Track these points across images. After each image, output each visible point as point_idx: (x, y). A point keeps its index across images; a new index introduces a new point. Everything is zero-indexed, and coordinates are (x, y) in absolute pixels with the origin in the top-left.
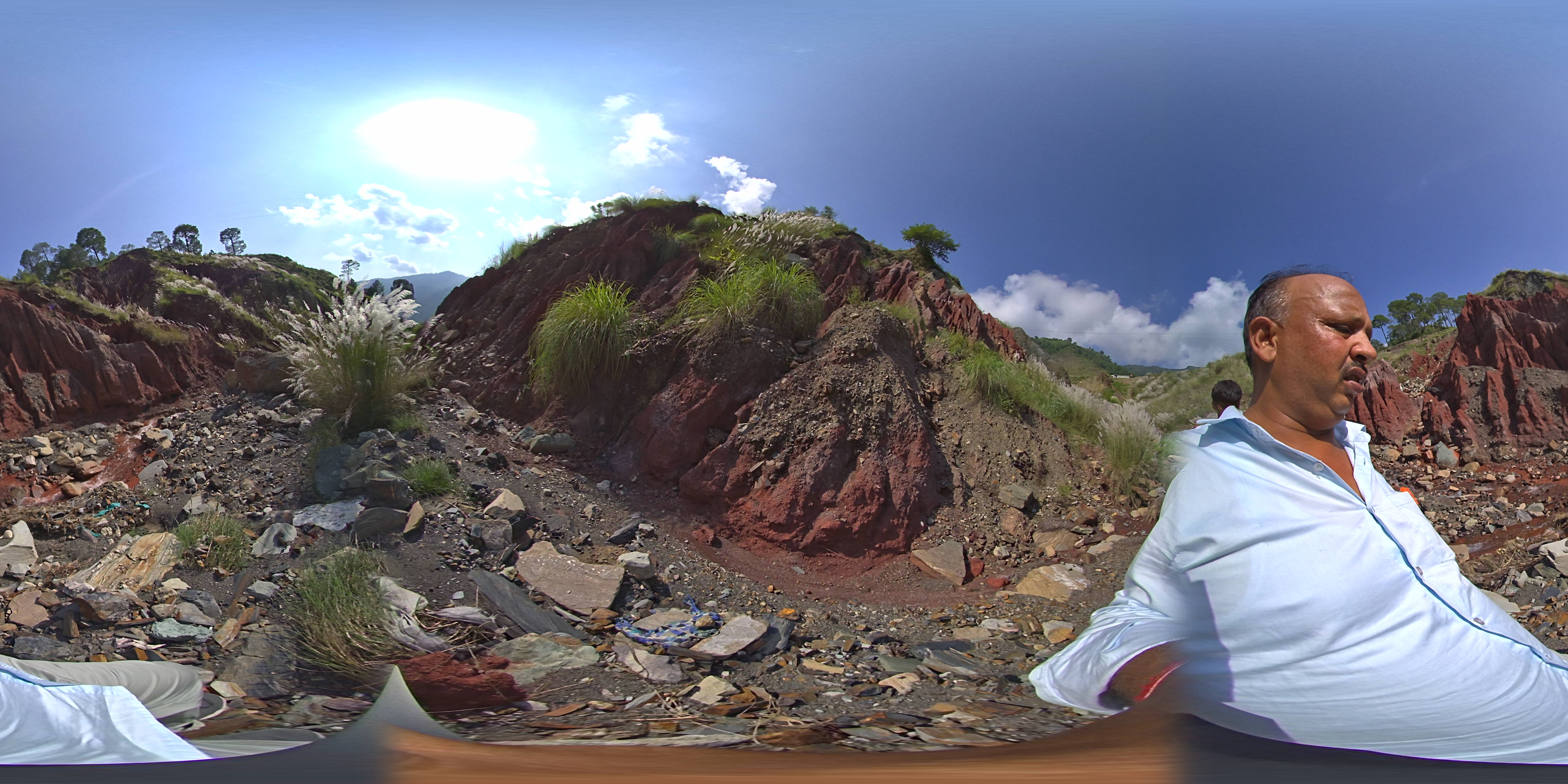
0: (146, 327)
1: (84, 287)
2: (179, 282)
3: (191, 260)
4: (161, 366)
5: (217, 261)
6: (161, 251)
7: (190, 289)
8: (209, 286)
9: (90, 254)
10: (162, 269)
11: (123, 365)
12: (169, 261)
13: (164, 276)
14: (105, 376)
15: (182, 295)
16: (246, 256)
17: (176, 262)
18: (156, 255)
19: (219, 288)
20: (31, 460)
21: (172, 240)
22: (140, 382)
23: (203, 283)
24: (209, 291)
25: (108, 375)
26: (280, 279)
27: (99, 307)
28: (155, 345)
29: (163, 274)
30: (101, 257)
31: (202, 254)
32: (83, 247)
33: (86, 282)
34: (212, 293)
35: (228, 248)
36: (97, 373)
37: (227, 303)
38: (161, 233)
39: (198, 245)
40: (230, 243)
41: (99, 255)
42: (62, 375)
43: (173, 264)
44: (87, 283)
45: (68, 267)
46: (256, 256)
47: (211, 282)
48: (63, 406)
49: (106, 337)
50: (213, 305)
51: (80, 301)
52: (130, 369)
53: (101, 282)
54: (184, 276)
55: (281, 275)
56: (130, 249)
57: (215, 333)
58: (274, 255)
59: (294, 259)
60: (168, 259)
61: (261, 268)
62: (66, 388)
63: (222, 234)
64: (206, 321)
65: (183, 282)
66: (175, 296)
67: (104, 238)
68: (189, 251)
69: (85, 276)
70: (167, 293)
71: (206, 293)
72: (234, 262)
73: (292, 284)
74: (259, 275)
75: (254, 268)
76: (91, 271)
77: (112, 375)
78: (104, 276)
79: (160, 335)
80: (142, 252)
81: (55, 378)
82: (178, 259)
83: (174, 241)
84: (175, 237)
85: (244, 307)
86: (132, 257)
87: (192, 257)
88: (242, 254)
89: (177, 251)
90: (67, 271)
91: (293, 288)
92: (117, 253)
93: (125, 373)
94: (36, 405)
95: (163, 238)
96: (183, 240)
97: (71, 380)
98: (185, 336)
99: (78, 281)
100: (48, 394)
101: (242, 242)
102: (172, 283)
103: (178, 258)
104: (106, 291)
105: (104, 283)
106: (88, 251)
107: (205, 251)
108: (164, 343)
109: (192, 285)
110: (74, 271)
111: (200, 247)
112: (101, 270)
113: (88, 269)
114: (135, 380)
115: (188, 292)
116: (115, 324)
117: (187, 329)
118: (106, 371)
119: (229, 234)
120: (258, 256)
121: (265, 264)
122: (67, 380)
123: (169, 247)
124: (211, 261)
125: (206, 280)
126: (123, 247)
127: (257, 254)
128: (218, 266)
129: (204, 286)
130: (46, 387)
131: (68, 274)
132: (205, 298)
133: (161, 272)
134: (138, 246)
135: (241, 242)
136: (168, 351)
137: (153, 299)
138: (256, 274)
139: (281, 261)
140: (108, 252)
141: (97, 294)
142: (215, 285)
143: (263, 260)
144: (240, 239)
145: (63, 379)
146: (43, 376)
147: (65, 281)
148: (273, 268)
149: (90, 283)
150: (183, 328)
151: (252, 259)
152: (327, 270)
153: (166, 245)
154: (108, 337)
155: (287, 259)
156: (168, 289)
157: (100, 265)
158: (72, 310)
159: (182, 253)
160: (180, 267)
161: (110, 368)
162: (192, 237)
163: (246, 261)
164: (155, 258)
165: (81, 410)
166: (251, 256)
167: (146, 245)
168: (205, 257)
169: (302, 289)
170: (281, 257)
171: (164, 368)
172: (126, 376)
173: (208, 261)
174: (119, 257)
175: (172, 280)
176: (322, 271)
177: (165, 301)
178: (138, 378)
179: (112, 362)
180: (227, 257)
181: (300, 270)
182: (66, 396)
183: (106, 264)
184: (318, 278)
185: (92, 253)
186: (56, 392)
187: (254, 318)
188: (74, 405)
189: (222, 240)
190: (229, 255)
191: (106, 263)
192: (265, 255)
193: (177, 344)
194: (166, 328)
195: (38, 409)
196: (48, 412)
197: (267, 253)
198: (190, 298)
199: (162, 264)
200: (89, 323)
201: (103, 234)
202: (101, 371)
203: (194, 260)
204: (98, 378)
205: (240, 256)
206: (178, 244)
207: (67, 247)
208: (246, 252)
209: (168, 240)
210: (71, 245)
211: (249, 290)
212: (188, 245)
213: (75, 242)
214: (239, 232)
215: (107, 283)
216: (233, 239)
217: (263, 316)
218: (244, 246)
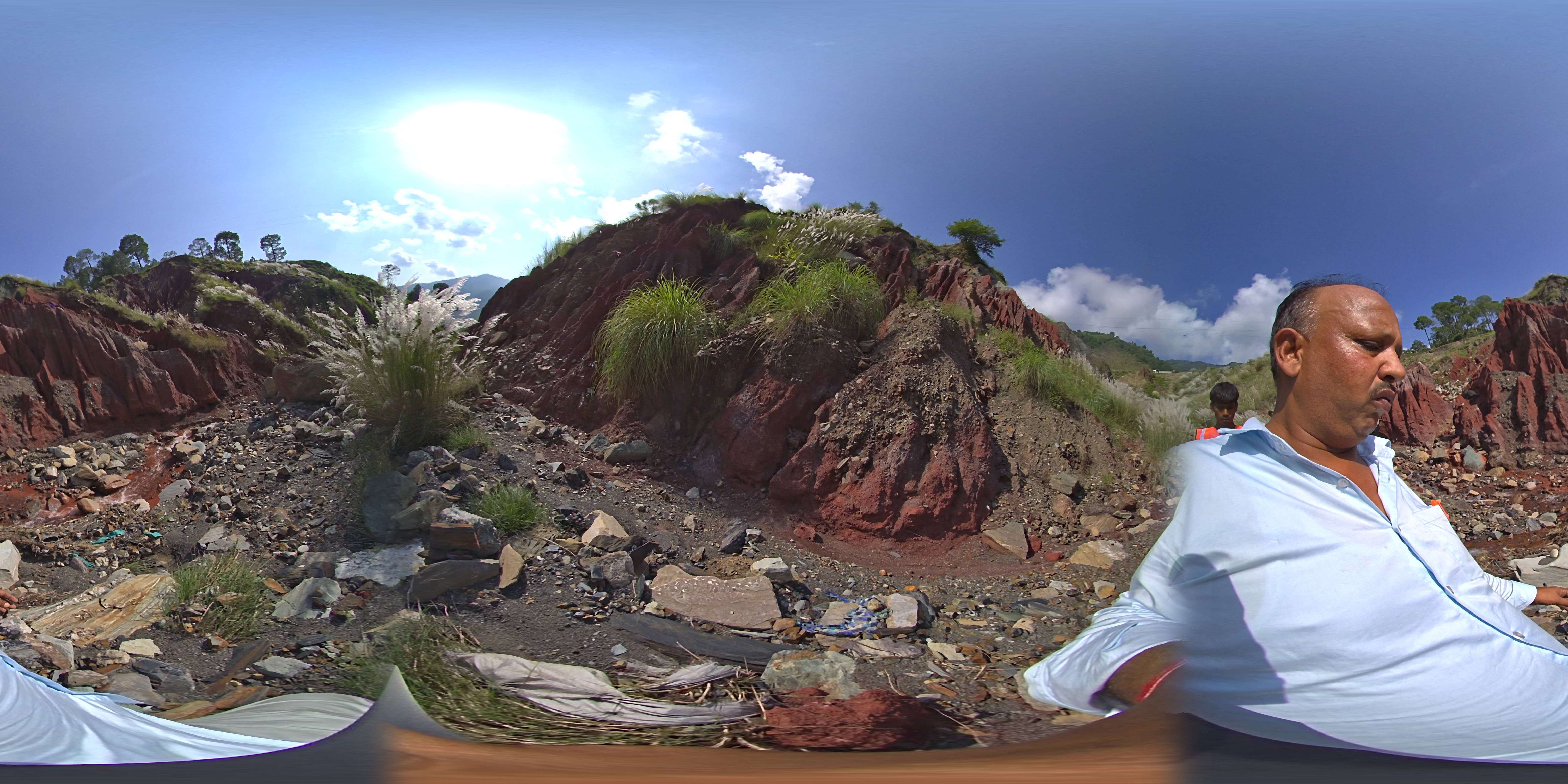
0: (183, 334)
1: (126, 294)
2: (219, 289)
3: (232, 266)
4: (197, 374)
5: (257, 268)
6: (202, 258)
7: (231, 296)
8: (249, 292)
9: (132, 261)
10: (203, 275)
11: (156, 373)
12: (210, 268)
13: (205, 282)
14: (138, 385)
15: (222, 302)
16: (287, 262)
17: (217, 268)
18: (197, 262)
19: (259, 295)
20: (53, 471)
21: (213, 247)
22: (174, 390)
23: (243, 289)
24: (249, 296)
25: (141, 383)
26: (320, 285)
27: (138, 314)
28: (191, 352)
29: (203, 280)
30: (143, 264)
31: (243, 261)
32: (126, 253)
33: (128, 288)
34: (252, 299)
35: (268, 255)
36: (129, 381)
37: (267, 310)
38: (203, 240)
39: (239, 252)
40: (270, 250)
41: (142, 261)
42: (94, 383)
43: (214, 271)
44: (129, 290)
45: (111, 273)
46: (296, 262)
47: (251, 288)
48: (94, 415)
49: (142, 344)
50: (254, 311)
51: (120, 308)
52: (164, 377)
53: (143, 289)
54: (225, 283)
55: (321, 281)
56: (173, 256)
57: (254, 339)
58: (314, 261)
59: (334, 265)
60: (209, 265)
61: (302, 274)
62: (97, 396)
63: (263, 241)
64: (244, 327)
65: (223, 288)
66: (215, 302)
67: (147, 245)
68: (230, 258)
69: (127, 282)
70: (207, 299)
71: (246, 300)
72: (275, 268)
73: (332, 289)
74: (300, 280)
75: (294, 274)
76: (133, 277)
77: (145, 384)
78: (146, 283)
79: (197, 341)
80: (184, 258)
81: (86, 385)
82: (219, 266)
83: (215, 248)
84: (216, 244)
85: (285, 313)
86: (173, 264)
87: (233, 264)
88: (283, 260)
89: (218, 258)
90: (109, 277)
91: (332, 293)
92: (159, 260)
93: (159, 381)
94: (66, 413)
95: (204, 245)
96: (225, 247)
97: (103, 388)
98: (223, 343)
99: (120, 287)
100: (79, 402)
101: (283, 248)
102: (212, 290)
103: (219, 264)
104: (147, 298)
105: (146, 290)
106: (131, 258)
107: (246, 258)
108: (201, 349)
109: (233, 291)
110: (117, 278)
111: (241, 254)
112: (143, 277)
113: (130, 276)
114: (169, 388)
115: (228, 298)
116: (152, 331)
117: (225, 336)
118: (139, 379)
119: (269, 241)
120: (299, 262)
121: (305, 270)
122: (99, 388)
123: (210, 254)
124: (252, 267)
125: (246, 286)
126: (166, 254)
127: (297, 260)
128: (259, 273)
129: (245, 293)
130: (77, 395)
131: (110, 281)
132: (245, 304)
133: (201, 278)
134: (180, 253)
135: (281, 249)
136: (205, 358)
137: (194, 306)
138: (296, 280)
139: (321, 267)
140: (150, 259)
141: (139, 300)
142: (255, 292)
143: (303, 266)
144: (280, 246)
145: (95, 387)
146: (76, 384)
147: (106, 288)
148: (313, 274)
149: (132, 290)
150: (221, 335)
151: (292, 266)
152: (366, 275)
153: (207, 252)
154: (145, 344)
155: (327, 265)
156: (208, 296)
157: (142, 272)
158: (111, 316)
159: (223, 259)
160: (222, 274)
161: (143, 376)
162: (233, 244)
163: (286, 268)
164: (196, 265)
165: (112, 419)
166: (291, 263)
167: (188, 252)
168: (245, 264)
169: (343, 295)
170: (321, 263)
171: (200, 376)
172: (160, 385)
173: (248, 268)
174: (161, 264)
175: (212, 286)
176: (362, 277)
177: (205, 308)
178: (173, 386)
179: (145, 369)
180: (267, 264)
181: (340, 275)
182: (97, 405)
183: (148, 271)
184: (358, 283)
185: (135, 260)
186: (87, 400)
187: (295, 325)
188: (105, 414)
189: (263, 247)
190: (269, 261)
191: (148, 269)
192: (305, 261)
193: (215, 351)
194: (203, 334)
195: (68, 417)
196: (78, 421)
197: (307, 259)
198: (230, 305)
199: (203, 271)
200: (127, 331)
201: (146, 242)
202: (134, 380)
203: (235, 267)
204: (131, 386)
205: (280, 263)
206: (219, 250)
207: (110, 254)
208: (286, 258)
209: (209, 247)
210: (115, 252)
211: (290, 297)
212: (229, 252)
213: (118, 249)
214: (279, 239)
215: (149, 290)
216: (274, 245)
217: (303, 321)
218: (285, 253)
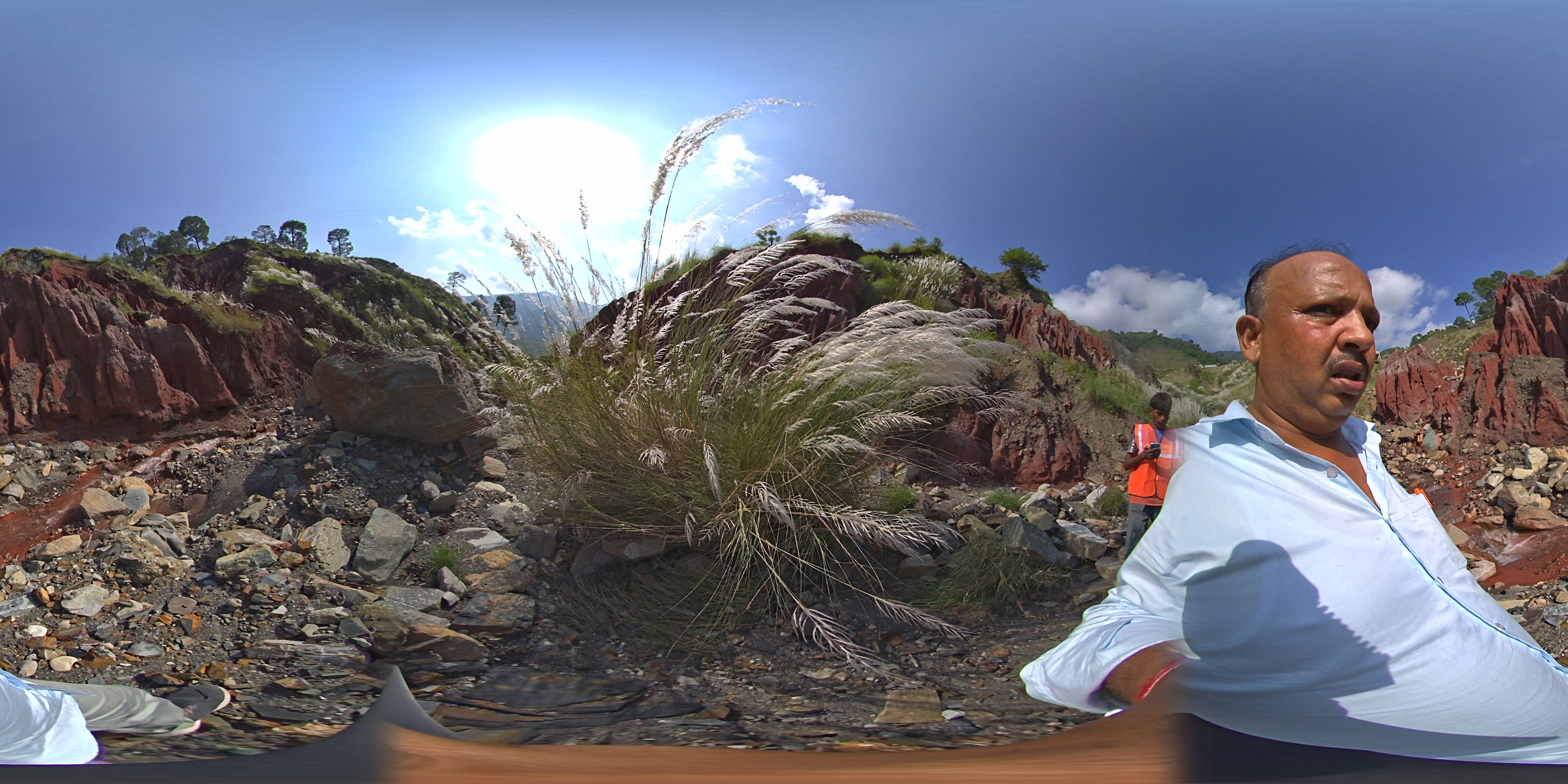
1: (175, 273)
2: (274, 272)
3: (293, 254)
5: (320, 259)
6: (263, 243)
7: (284, 280)
8: (306, 278)
9: (190, 243)
10: (258, 258)
13: (259, 265)
15: (273, 284)
16: (352, 257)
17: (277, 254)
18: (256, 247)
19: (316, 282)
21: (278, 235)
22: (162, 381)
23: (300, 275)
24: (306, 282)
26: (385, 283)
29: (258, 263)
30: (202, 246)
31: (307, 252)
32: (185, 235)
33: (178, 268)
34: (308, 286)
35: (334, 249)
36: (99, 367)
37: (324, 298)
38: (268, 227)
39: (304, 243)
40: (337, 244)
41: (200, 244)
42: (60, 368)
43: (273, 256)
44: (179, 270)
45: (164, 253)
46: (362, 259)
47: (309, 275)
48: (49, 409)
49: (160, 322)
50: (307, 297)
53: (194, 270)
54: (281, 267)
55: (386, 278)
56: (233, 239)
57: (304, 327)
58: (380, 258)
59: (401, 266)
60: (270, 251)
61: (365, 271)
62: (59, 385)
63: (330, 234)
64: (294, 314)
65: (278, 272)
66: (266, 284)
67: (208, 228)
68: (293, 247)
69: (179, 262)
70: (257, 281)
71: (300, 285)
72: (338, 262)
73: (396, 286)
74: (363, 277)
75: (359, 270)
76: (187, 258)
78: (199, 264)
80: (243, 242)
81: (51, 371)
82: (280, 252)
83: (280, 236)
84: (281, 233)
85: (344, 305)
86: (231, 248)
87: (296, 253)
88: (348, 255)
89: (281, 246)
90: (161, 256)
91: (398, 291)
92: (218, 244)
95: (269, 233)
96: (290, 236)
99: (170, 267)
101: (350, 244)
102: (265, 273)
104: (197, 278)
105: (197, 270)
106: (189, 239)
107: (310, 249)
109: (288, 276)
110: (168, 257)
111: (306, 245)
112: (198, 258)
113: (183, 256)
115: (282, 283)
119: (337, 235)
120: (365, 259)
121: (370, 266)
122: (64, 375)
123: (273, 242)
124: (314, 258)
125: (304, 273)
126: (227, 238)
127: (363, 257)
128: (320, 263)
129: (302, 279)
131: (161, 260)
132: (299, 290)
133: (256, 261)
134: (241, 237)
135: (348, 244)
136: (231, 342)
137: (240, 287)
138: (360, 276)
139: (388, 266)
140: (210, 242)
141: (186, 280)
142: (313, 278)
143: (368, 263)
144: (348, 241)
145: (60, 373)
146: (38, 368)
147: (157, 266)
148: (379, 272)
149: (182, 270)
150: (261, 316)
151: (357, 261)
153: (271, 240)
156: (258, 277)
157: (198, 253)
159: (285, 248)
160: (279, 259)
161: (118, 359)
162: (300, 234)
163: (351, 262)
164: (254, 249)
165: (69, 419)
166: (356, 259)
167: (250, 237)
168: (308, 254)
169: (408, 296)
171: (210, 366)
172: (140, 374)
173: (311, 258)
174: (219, 246)
175: (266, 269)
178: (159, 374)
180: (331, 256)
182: (56, 397)
183: (204, 252)
185: (193, 242)
187: (353, 319)
188: (63, 409)
189: (330, 240)
190: (333, 255)
192: (371, 259)
193: (245, 333)
198: (282, 288)
199: (260, 255)
201: (207, 224)
203: (297, 255)
205: (345, 257)
206: (283, 239)
207: (167, 233)
208: (352, 254)
209: (273, 236)
210: (172, 231)
211: (350, 290)
212: (293, 242)
213: (176, 229)
214: (348, 234)
215: (201, 271)
216: (341, 240)
217: (362, 316)
218: (351, 249)
